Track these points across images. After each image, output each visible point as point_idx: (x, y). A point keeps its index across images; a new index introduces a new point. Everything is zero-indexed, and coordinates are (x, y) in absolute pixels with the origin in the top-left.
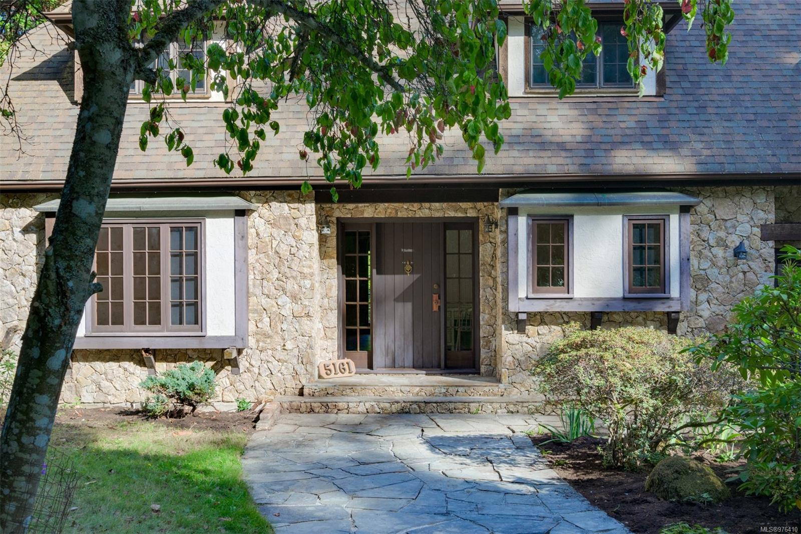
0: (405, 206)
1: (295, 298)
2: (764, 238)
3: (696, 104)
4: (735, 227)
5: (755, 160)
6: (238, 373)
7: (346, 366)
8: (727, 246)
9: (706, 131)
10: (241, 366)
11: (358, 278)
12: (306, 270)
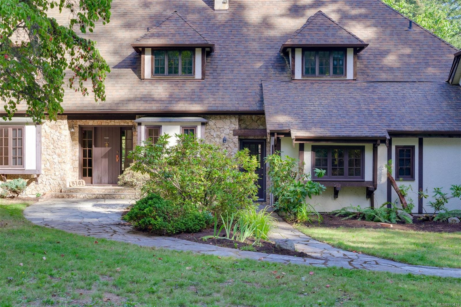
0: (105, 121)
1: (59, 156)
2: (234, 135)
3: (216, 83)
4: (223, 131)
5: (231, 105)
6: (38, 184)
7: (81, 183)
8: (220, 138)
9: (216, 94)
10: (39, 181)
11: (88, 149)
12: (63, 145)
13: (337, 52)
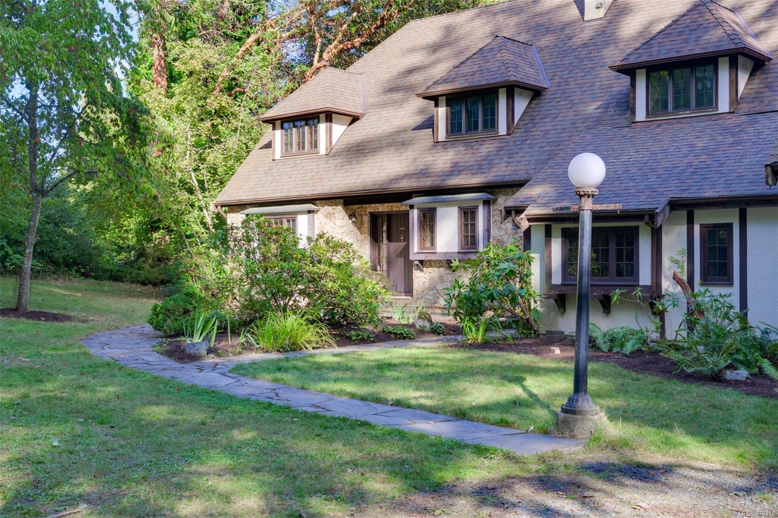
3: (524, 138)
9: (514, 155)
13: (702, 68)
